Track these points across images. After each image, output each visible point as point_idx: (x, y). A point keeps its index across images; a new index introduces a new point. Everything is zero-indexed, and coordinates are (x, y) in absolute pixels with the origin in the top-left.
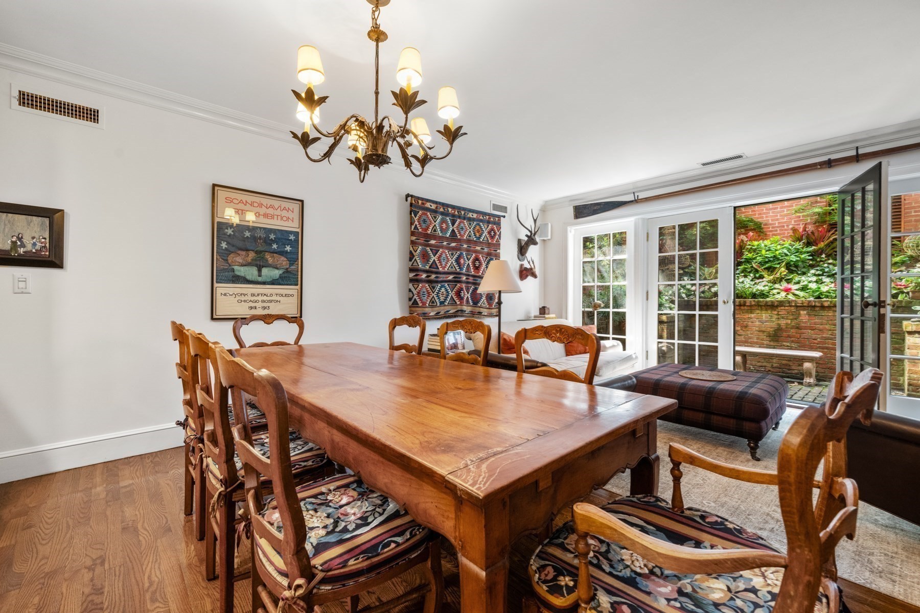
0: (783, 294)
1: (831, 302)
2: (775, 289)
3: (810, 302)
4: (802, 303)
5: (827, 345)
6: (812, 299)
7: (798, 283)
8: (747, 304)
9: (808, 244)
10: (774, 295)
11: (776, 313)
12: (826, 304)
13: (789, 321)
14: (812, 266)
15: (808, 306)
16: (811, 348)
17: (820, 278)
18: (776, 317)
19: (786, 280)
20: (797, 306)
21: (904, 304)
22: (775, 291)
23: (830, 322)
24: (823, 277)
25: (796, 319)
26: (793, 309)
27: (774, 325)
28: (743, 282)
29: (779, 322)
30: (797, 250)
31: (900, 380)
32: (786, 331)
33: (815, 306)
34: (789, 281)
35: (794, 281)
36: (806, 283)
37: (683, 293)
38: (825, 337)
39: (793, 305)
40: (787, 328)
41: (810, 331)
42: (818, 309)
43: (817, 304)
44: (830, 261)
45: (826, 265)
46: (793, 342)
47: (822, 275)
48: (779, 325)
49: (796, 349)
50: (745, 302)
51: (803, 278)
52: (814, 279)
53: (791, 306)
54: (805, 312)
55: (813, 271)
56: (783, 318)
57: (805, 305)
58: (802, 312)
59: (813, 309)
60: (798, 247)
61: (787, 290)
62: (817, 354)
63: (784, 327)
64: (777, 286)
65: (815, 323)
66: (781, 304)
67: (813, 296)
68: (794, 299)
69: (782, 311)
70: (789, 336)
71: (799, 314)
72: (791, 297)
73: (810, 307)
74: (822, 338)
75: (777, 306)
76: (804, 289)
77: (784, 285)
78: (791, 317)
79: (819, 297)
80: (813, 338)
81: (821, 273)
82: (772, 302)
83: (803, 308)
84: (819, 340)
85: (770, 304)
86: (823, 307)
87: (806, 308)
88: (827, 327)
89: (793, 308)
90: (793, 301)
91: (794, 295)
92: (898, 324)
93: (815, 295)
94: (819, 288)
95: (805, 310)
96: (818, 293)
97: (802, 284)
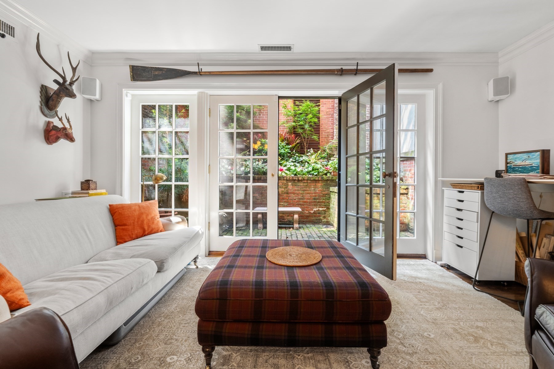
0: (280, 172)
1: (302, 177)
3: (293, 177)
4: (289, 178)
5: (300, 203)
6: (293, 175)
7: (285, 166)
8: (262, 179)
9: (288, 144)
12: (300, 179)
13: (283, 189)
14: (290, 157)
15: (292, 180)
16: (294, 205)
17: (295, 163)
20: (287, 180)
21: (330, 179)
23: (302, 189)
24: (296, 163)
25: (286, 188)
26: (285, 182)
28: (258, 165)
30: (283, 147)
31: (328, 220)
32: (282, 196)
33: (295, 180)
34: (281, 165)
35: (283, 165)
36: (289, 166)
37: (223, 171)
38: (299, 198)
39: (285, 179)
40: (282, 193)
41: (293, 195)
42: (296, 181)
43: (297, 179)
44: (297, 155)
45: (295, 156)
46: (285, 202)
47: (295, 162)
49: (287, 206)
50: (261, 178)
51: (288, 163)
52: (292, 164)
53: (284, 180)
54: (291, 183)
55: (291, 160)
56: (280, 187)
57: (291, 179)
59: (294, 181)
60: (284, 145)
61: (282, 170)
62: (298, 209)
63: (281, 193)
65: (295, 190)
66: (280, 178)
67: (293, 174)
68: (285, 175)
69: (280, 183)
70: (283, 199)
71: (288, 184)
74: (298, 199)
76: (289, 169)
78: (284, 187)
79: (296, 175)
80: (294, 199)
81: (295, 161)
83: (289, 181)
84: (297, 200)
86: (298, 180)
87: (291, 181)
88: (301, 192)
89: (285, 181)
90: (285, 176)
91: (285, 173)
92: (328, 189)
93: (294, 173)
94: (295, 169)
95: (290, 182)
96: (295, 172)
97: (288, 166)
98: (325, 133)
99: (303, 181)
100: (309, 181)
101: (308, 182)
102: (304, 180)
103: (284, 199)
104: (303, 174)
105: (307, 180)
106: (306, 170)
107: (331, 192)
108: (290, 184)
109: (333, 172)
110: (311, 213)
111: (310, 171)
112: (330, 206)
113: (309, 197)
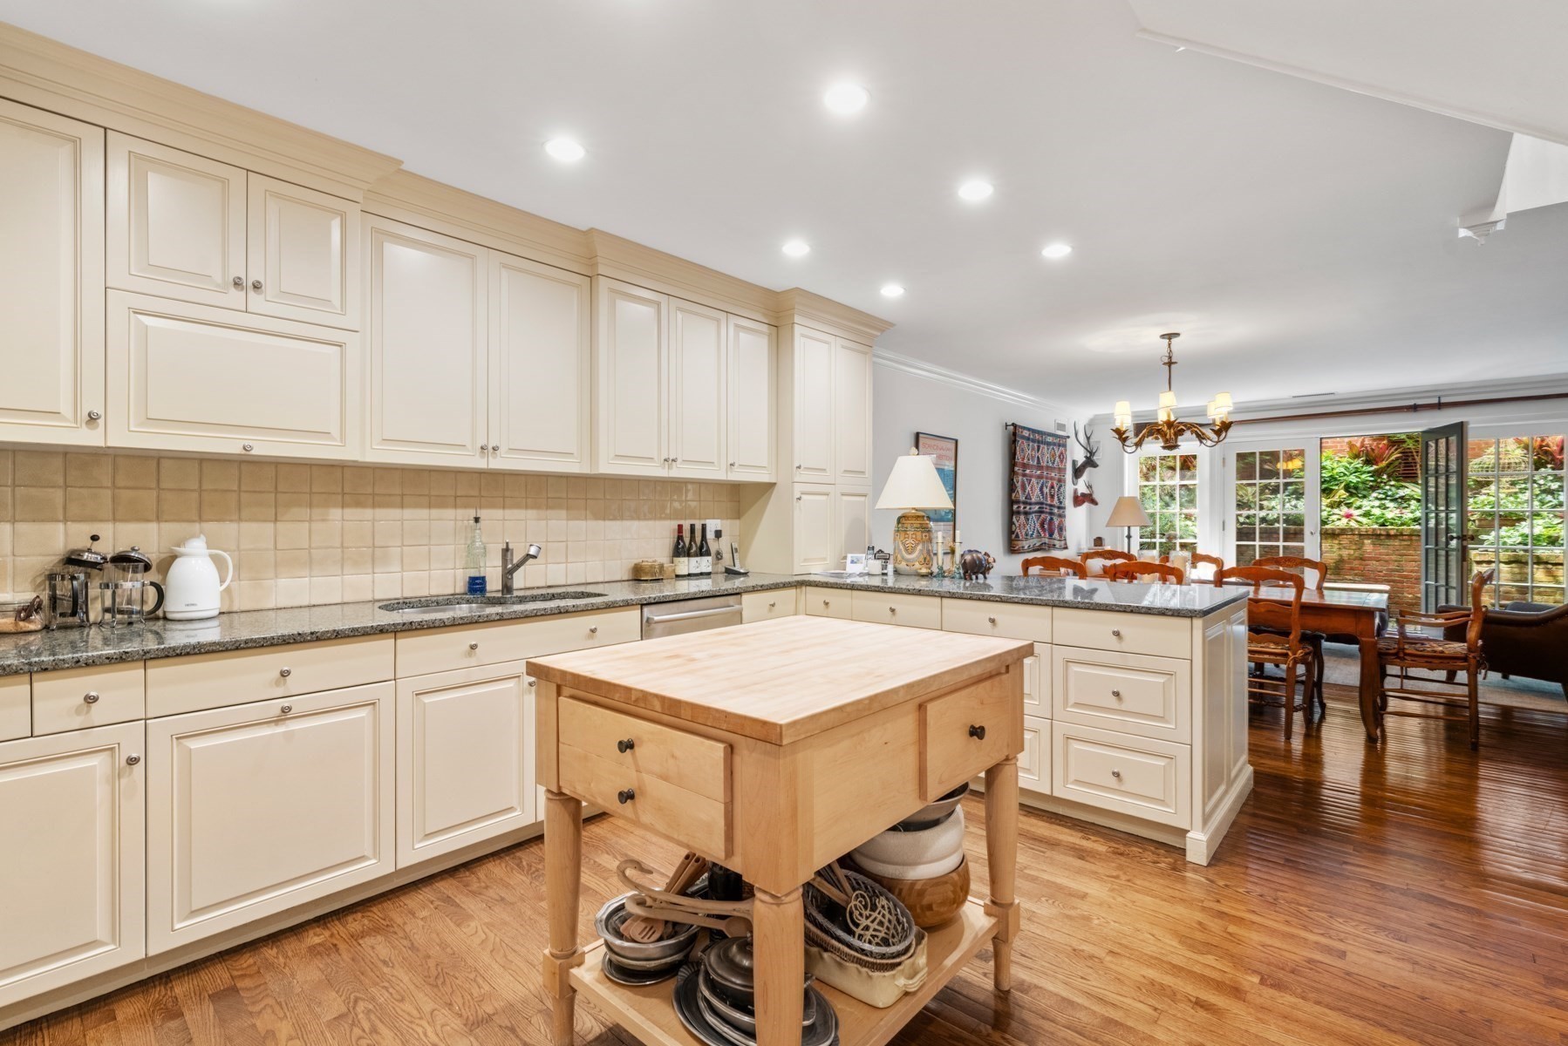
0: (1345, 521)
1: (1397, 530)
2: (1334, 514)
3: (1374, 530)
4: (1365, 531)
6: (1376, 526)
7: (1359, 508)
9: (1368, 462)
10: (1333, 521)
11: (1337, 542)
12: (1392, 533)
13: (1352, 552)
14: (1373, 489)
15: (1373, 535)
16: (1376, 582)
17: (1383, 502)
18: (1337, 546)
19: (1346, 504)
20: (1360, 535)
22: (1335, 517)
23: (1397, 552)
24: (1387, 501)
25: (1359, 549)
26: (1356, 538)
27: (1335, 556)
28: (1295, 506)
29: (1341, 553)
30: (1357, 470)
32: (1349, 563)
33: (1380, 535)
34: (1349, 505)
35: (1354, 505)
36: (1368, 508)
39: (1357, 532)
40: (1349, 559)
41: (1374, 562)
42: (1382, 537)
43: (1383, 533)
44: (1393, 483)
45: (1387, 487)
46: (1356, 575)
47: (1385, 499)
48: (1340, 555)
49: (1360, 582)
51: (1365, 502)
52: (1377, 503)
53: (1354, 535)
54: (1369, 541)
55: (1375, 495)
56: (1345, 548)
57: (1369, 532)
58: (1366, 541)
59: (1377, 537)
60: (1358, 466)
61: (1348, 516)
62: (1387, 588)
63: (1346, 558)
64: (1336, 511)
65: (1380, 554)
66: (1343, 532)
67: (1377, 523)
68: (1357, 526)
69: (1345, 540)
70: (1352, 569)
71: (1363, 543)
72: (1353, 524)
73: (1375, 536)
74: (1387, 570)
75: (1339, 535)
76: (1367, 514)
77: (1344, 510)
78: (1354, 547)
79: (1383, 525)
81: (1384, 496)
82: (1333, 529)
83: (1366, 536)
85: (1330, 532)
86: (1388, 536)
87: (1371, 536)
88: (1394, 557)
89: (1356, 536)
90: (1356, 528)
91: (1357, 521)
93: (1379, 521)
94: (1384, 513)
95: (1369, 539)
96: (1382, 520)
97: (1364, 509)
99: (1401, 538)
100: (1414, 538)
101: (1411, 540)
102: (1402, 535)
103: (1354, 570)
104: (1402, 524)
105: (1410, 535)
106: (1411, 516)
108: (1367, 542)
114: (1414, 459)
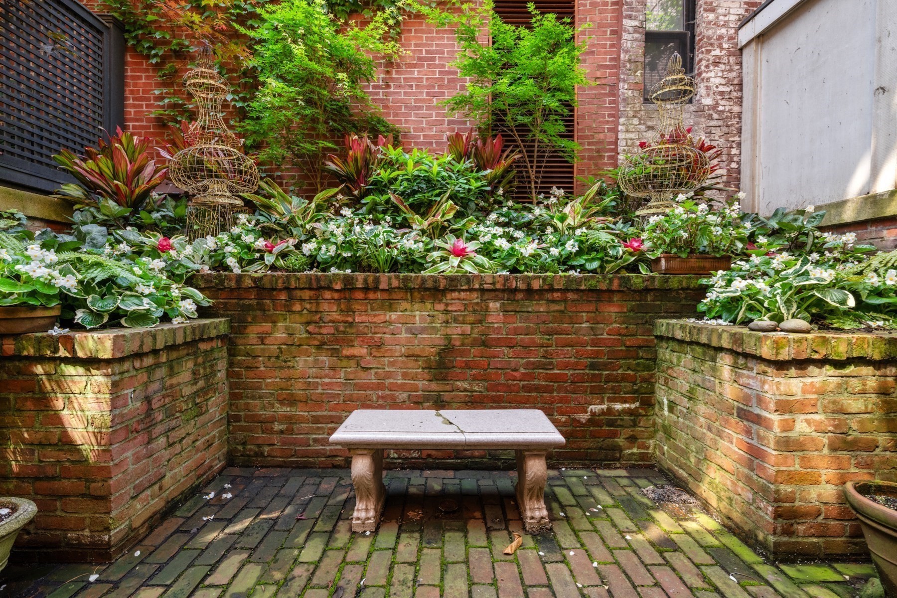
0: (455, 261)
1: (544, 279)
2: (435, 248)
3: (506, 279)
4: (493, 284)
5: (536, 382)
6: (505, 273)
7: (474, 237)
8: (381, 287)
9: (477, 168)
10: (434, 262)
11: (441, 307)
12: (536, 285)
13: (468, 328)
14: (487, 210)
15: (503, 291)
17: (507, 230)
18: (441, 317)
19: (453, 231)
20: (482, 291)
21: (657, 284)
22: (436, 254)
23: (543, 327)
24: (512, 229)
25: (480, 322)
26: (475, 297)
27: (437, 338)
29: (449, 331)
31: (648, 448)
32: (463, 353)
33: (516, 290)
34: (457, 233)
35: (465, 234)
36: (487, 238)
37: (232, 255)
38: (533, 363)
39: (477, 286)
40: (463, 345)
41: (506, 350)
42: (520, 296)
43: (521, 285)
44: (511, 203)
46: (475, 378)
47: (508, 225)
48: (448, 337)
50: (377, 281)
52: (499, 231)
53: (471, 290)
54: (498, 305)
55: (492, 217)
56: (456, 320)
57: (498, 286)
58: (491, 305)
59: (512, 297)
61: (460, 253)
63: (458, 343)
64: (438, 242)
65: (516, 332)
66: (453, 283)
67: (505, 267)
68: (476, 272)
69: (455, 301)
70: (468, 366)
71: (487, 309)
72: (468, 267)
73: (507, 292)
74: (528, 365)
75: (444, 291)
76: (487, 250)
77: (451, 241)
78: (471, 319)
79: (514, 270)
80: (513, 366)
81: (507, 220)
82: (435, 280)
83: (493, 294)
84: (522, 370)
85: (429, 284)
86: (529, 292)
87: (500, 295)
88: (537, 338)
89: (475, 295)
90: (475, 276)
91: (476, 264)
92: (648, 326)
93: (508, 264)
94: (512, 249)
95: (496, 299)
96: (513, 261)
97: (482, 240)
98: (589, 144)
99: (549, 296)
100: (570, 296)
101: (565, 300)
102: (552, 290)
103: (470, 368)
104: (544, 269)
105: (565, 290)
106: (555, 251)
107: (661, 338)
108: (494, 305)
109: (668, 259)
110: (579, 421)
111: (569, 257)
112: (653, 393)
113: (573, 360)
114: (527, 172)
